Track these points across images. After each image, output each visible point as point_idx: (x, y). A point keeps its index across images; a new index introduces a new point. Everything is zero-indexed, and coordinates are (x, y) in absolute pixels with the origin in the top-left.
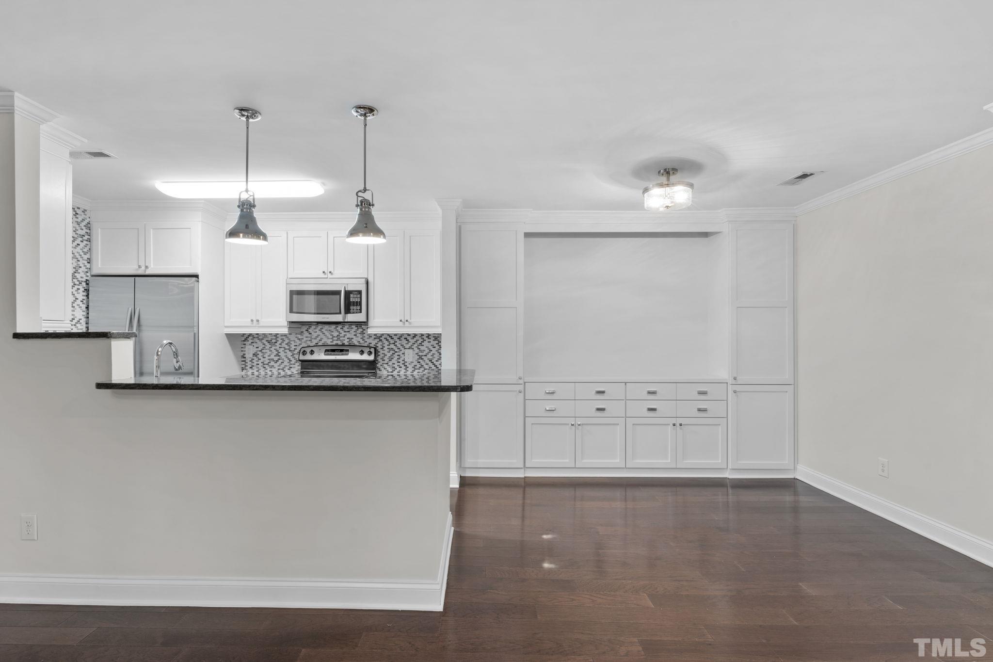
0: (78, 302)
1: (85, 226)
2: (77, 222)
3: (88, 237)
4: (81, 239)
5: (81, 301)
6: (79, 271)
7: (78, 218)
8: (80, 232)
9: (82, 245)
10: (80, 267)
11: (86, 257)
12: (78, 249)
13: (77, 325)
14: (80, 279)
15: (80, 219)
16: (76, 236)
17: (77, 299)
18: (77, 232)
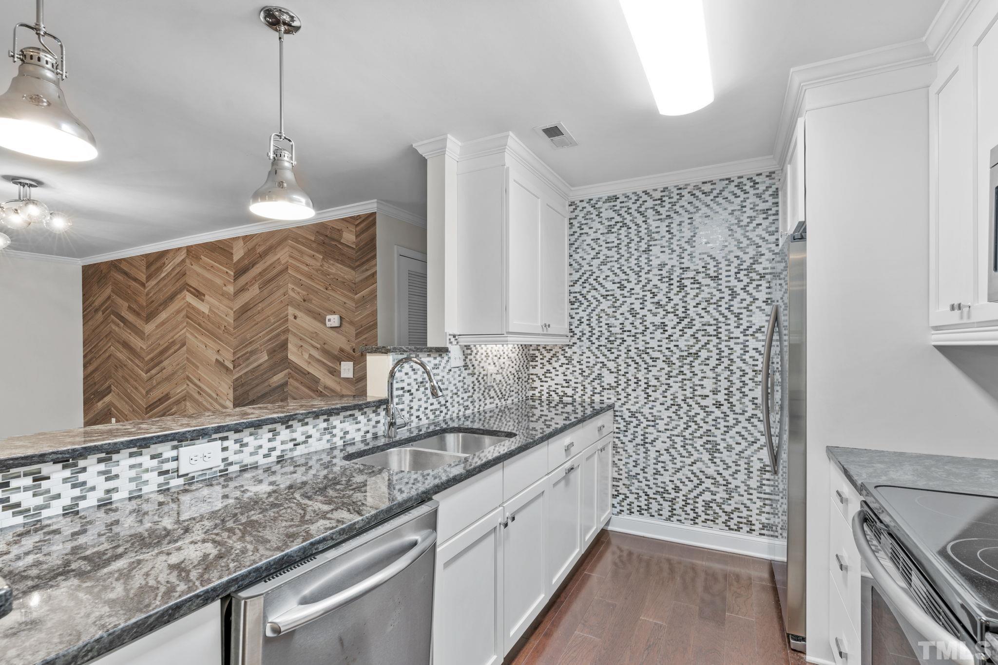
0: (759, 303)
1: (770, 195)
2: (758, 194)
3: (776, 209)
4: (764, 216)
5: (764, 302)
6: (760, 261)
7: (758, 188)
8: (762, 206)
9: (765, 223)
10: (763, 255)
11: (772, 239)
12: (759, 231)
13: (757, 335)
14: (762, 271)
15: (762, 187)
16: (754, 214)
17: (757, 299)
18: (757, 208)
